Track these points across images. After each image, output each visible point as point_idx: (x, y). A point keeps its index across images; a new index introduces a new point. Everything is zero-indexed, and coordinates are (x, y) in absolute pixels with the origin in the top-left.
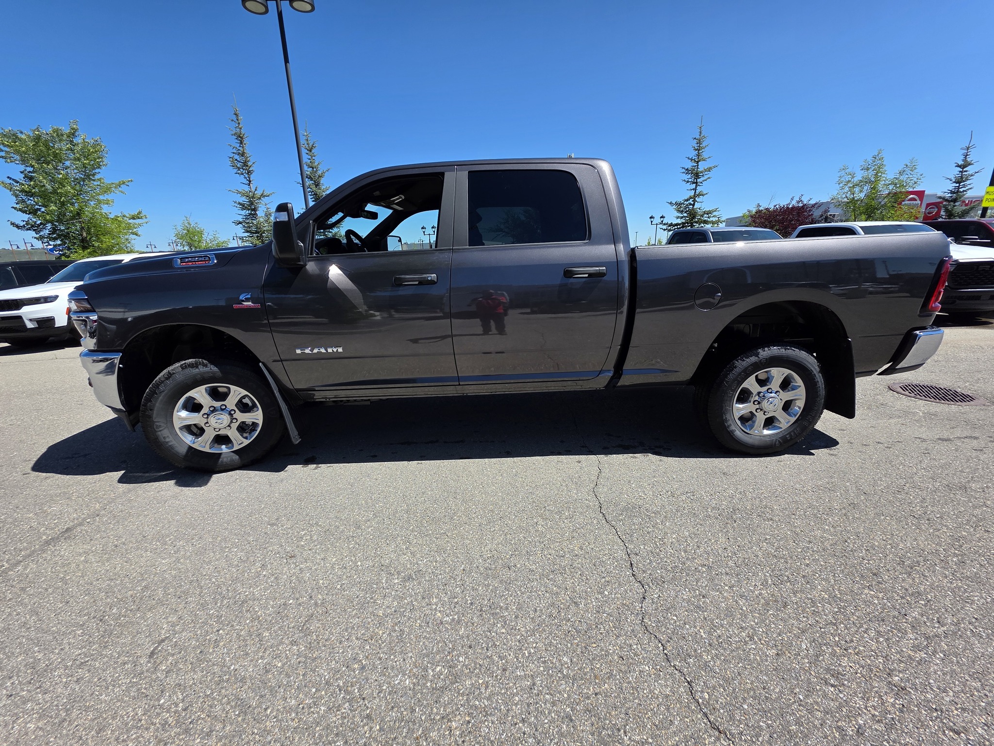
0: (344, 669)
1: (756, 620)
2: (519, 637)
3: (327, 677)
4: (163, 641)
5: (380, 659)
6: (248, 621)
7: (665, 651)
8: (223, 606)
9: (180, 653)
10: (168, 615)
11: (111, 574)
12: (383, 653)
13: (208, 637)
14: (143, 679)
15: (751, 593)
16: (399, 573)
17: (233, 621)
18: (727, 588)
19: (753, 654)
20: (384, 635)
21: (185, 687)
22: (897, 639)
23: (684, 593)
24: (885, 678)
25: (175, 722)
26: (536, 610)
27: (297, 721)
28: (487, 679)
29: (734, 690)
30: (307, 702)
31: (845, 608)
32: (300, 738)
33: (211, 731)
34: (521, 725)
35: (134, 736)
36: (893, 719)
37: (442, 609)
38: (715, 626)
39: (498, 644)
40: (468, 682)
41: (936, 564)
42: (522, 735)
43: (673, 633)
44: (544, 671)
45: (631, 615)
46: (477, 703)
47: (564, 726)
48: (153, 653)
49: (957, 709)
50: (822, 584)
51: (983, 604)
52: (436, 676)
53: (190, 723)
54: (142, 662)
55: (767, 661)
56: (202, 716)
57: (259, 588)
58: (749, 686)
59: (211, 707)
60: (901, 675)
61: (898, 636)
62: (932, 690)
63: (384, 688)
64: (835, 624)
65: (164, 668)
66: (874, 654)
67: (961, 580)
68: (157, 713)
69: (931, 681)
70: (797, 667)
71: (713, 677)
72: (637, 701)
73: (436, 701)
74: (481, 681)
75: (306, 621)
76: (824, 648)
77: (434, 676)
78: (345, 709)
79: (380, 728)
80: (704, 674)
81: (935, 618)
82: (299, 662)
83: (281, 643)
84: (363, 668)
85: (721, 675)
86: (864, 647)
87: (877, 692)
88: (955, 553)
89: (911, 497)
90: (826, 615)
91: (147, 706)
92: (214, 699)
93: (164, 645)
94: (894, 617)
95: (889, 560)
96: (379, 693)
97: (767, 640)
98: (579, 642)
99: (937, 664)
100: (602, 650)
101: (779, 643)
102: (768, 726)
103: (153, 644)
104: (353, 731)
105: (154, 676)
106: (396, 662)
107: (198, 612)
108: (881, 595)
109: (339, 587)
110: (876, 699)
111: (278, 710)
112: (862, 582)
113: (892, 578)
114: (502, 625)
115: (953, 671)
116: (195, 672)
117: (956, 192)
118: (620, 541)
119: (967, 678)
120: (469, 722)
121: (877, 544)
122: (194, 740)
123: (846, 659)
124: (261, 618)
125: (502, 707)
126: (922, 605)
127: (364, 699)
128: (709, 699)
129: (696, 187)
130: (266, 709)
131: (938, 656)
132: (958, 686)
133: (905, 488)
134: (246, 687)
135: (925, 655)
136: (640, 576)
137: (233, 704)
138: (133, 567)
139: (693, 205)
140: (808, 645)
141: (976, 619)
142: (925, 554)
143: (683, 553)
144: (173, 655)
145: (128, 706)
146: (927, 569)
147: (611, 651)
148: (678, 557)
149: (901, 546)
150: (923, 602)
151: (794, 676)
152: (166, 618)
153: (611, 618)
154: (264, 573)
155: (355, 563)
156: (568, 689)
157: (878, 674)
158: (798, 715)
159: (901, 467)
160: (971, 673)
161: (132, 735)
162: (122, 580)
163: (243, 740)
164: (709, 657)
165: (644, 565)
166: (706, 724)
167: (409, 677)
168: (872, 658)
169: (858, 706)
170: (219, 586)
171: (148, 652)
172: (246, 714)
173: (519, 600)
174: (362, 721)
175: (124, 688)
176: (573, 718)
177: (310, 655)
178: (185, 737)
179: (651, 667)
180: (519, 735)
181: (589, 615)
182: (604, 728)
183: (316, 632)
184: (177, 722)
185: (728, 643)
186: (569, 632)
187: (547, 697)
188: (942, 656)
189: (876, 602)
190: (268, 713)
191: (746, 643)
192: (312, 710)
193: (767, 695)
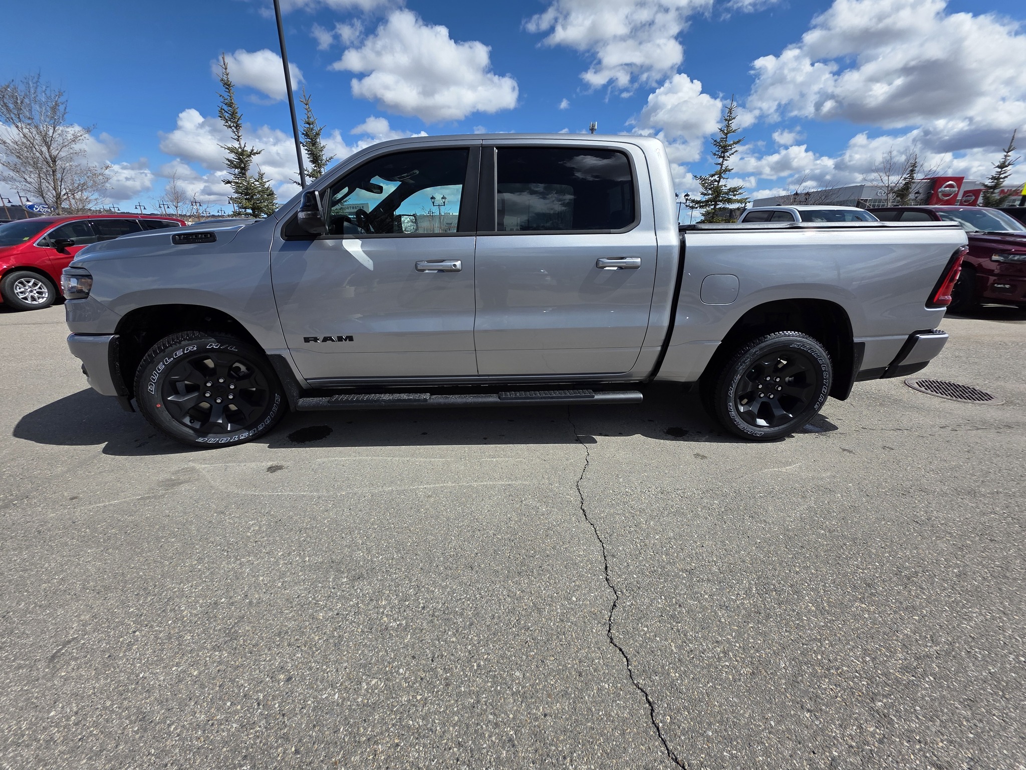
0: (267, 679)
1: (734, 634)
2: (470, 647)
3: (246, 689)
4: (69, 642)
5: (310, 669)
6: (170, 622)
7: (630, 667)
8: (147, 603)
9: (86, 656)
10: (81, 613)
11: (28, 564)
12: (315, 662)
13: (121, 639)
14: (37, 687)
15: (732, 603)
16: (349, 571)
17: (154, 621)
18: (706, 596)
19: (726, 672)
20: (320, 642)
21: (82, 698)
22: (885, 659)
23: (660, 601)
24: (868, 703)
25: (62, 738)
26: (493, 616)
27: (203, 740)
28: (426, 695)
29: (700, 712)
30: (218, 717)
31: (832, 621)
32: (202, 760)
33: (101, 751)
34: (455, 749)
35: (11, 755)
36: (871, 750)
37: (390, 613)
38: (689, 640)
39: (446, 654)
40: (405, 698)
41: (935, 575)
42: (455, 761)
43: (641, 646)
44: (492, 687)
45: (598, 625)
46: (411, 722)
47: (504, 752)
48: (54, 657)
49: (942, 741)
50: (810, 594)
51: (982, 621)
52: (370, 691)
53: (79, 740)
54: (40, 667)
55: (740, 680)
56: (94, 732)
57: (190, 584)
58: (717, 709)
59: (107, 722)
60: (885, 700)
61: (886, 656)
62: (918, 718)
63: (309, 702)
64: (820, 641)
65: (63, 674)
66: (857, 675)
67: (960, 594)
68: (44, 727)
69: (918, 708)
70: (772, 688)
71: (678, 698)
72: (589, 724)
73: (365, 720)
74: (419, 697)
75: (235, 623)
76: (804, 667)
77: (367, 690)
78: (260, 727)
79: (295, 750)
80: (668, 694)
81: (929, 636)
82: (219, 671)
83: (203, 648)
84: (289, 679)
85: (687, 696)
86: (848, 667)
87: (856, 719)
88: (957, 564)
89: (916, 502)
90: (812, 630)
91: (33, 719)
92: (113, 711)
93: (69, 647)
94: (884, 633)
95: (885, 570)
96: (302, 708)
97: (743, 656)
98: (536, 654)
99: (926, 689)
100: (560, 664)
101: (756, 661)
102: (733, 756)
103: (57, 645)
104: (263, 753)
105: (49, 684)
106: (327, 673)
107: (116, 610)
108: (872, 608)
109: (280, 584)
110: (855, 728)
111: (183, 726)
112: (854, 593)
113: (886, 590)
114: (453, 633)
115: (943, 697)
116: (98, 680)
117: (997, 179)
118: (597, 541)
119: (957, 705)
120: (397, 745)
121: (874, 551)
122: (79, 761)
123: (827, 680)
124: (185, 619)
125: (438, 728)
126: (916, 621)
127: (283, 715)
128: (672, 723)
129: (723, 162)
130: (169, 726)
131: (927, 679)
132: (947, 714)
133: (911, 491)
134: (152, 698)
135: (914, 678)
136: (615, 580)
137: (133, 718)
138: (54, 556)
139: (719, 182)
140: (788, 664)
141: (973, 638)
142: (925, 564)
143: (664, 556)
144: (76, 659)
145: (12, 719)
146: (925, 581)
147: (569, 666)
148: (658, 560)
149: (900, 554)
150: (917, 618)
151: (768, 698)
152: (79, 616)
153: (575, 628)
154: (199, 567)
155: (303, 558)
156: (515, 708)
157: (859, 698)
158: (767, 745)
159: (909, 468)
160: (961, 700)
161: (10, 753)
162: (37, 571)
163: (136, 761)
164: (677, 675)
165: (620, 568)
166: (663, 753)
167: (340, 690)
168: (856, 679)
169: (834, 734)
170: (146, 581)
171: (49, 655)
172: (145, 730)
173: (477, 605)
174: (276, 742)
175: (12, 697)
176: (516, 742)
177: (233, 663)
178: (70, 757)
179: (611, 685)
180: (452, 762)
181: (552, 624)
182: (548, 755)
183: (244, 636)
184: (65, 738)
185: (699, 660)
186: (526, 643)
187: (491, 717)
188: (932, 679)
189: (866, 616)
190: (172, 729)
191: (719, 659)
192: (222, 727)
193: (735, 720)
